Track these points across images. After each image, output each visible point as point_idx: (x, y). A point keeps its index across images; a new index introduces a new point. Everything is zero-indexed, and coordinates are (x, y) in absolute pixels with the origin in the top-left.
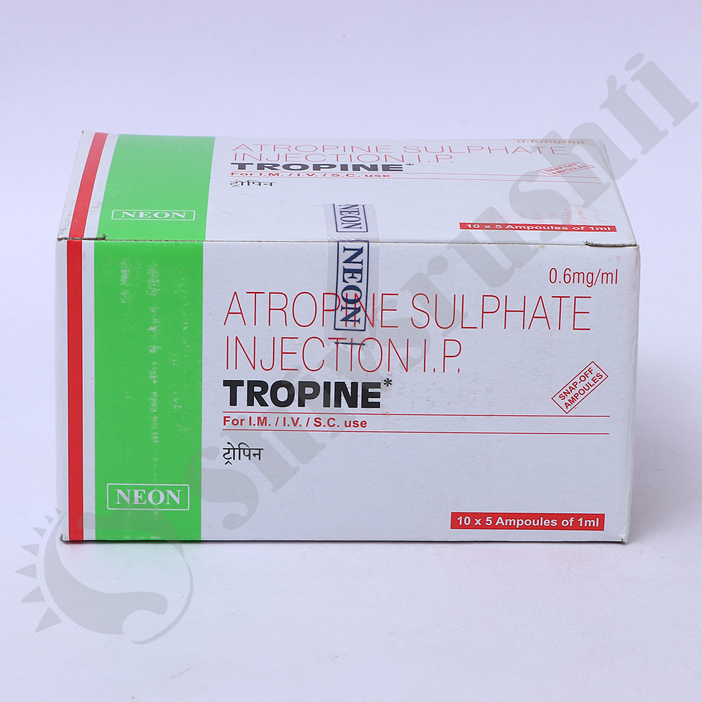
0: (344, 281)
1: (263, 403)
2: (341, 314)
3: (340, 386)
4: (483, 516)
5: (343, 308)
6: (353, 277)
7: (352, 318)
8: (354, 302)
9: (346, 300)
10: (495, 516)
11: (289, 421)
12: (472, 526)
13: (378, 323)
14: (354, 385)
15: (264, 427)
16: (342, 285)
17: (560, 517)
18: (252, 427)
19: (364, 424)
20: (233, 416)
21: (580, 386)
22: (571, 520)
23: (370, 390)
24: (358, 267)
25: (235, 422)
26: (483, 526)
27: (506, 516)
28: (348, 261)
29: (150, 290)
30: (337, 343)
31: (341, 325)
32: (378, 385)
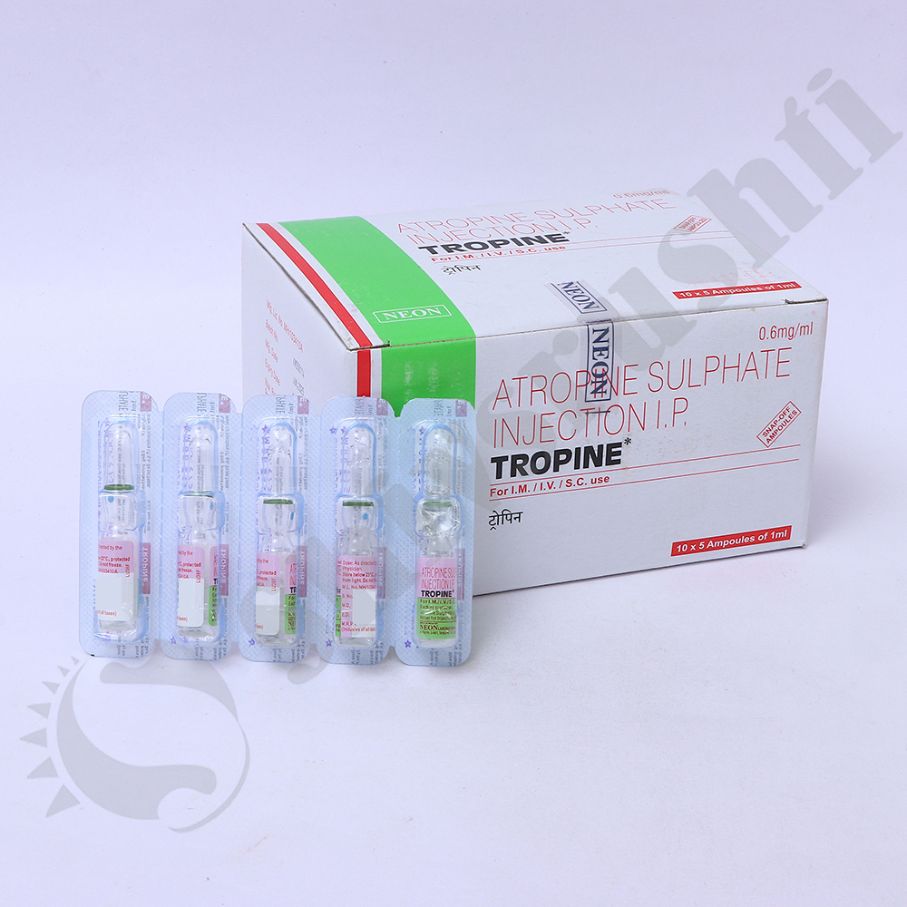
0: (594, 359)
1: (524, 473)
2: (591, 388)
3: (589, 450)
4: (697, 542)
5: (593, 382)
6: (601, 354)
7: (600, 390)
8: (602, 376)
9: (596, 376)
10: (706, 541)
11: (545, 486)
12: (689, 552)
13: (621, 392)
14: (600, 447)
15: (524, 494)
16: (592, 363)
17: (756, 534)
18: (514, 495)
19: (607, 479)
20: (498, 488)
21: (779, 424)
22: (766, 535)
23: (613, 450)
24: (605, 345)
25: (500, 493)
26: (698, 550)
27: (715, 539)
28: (597, 341)
29: (430, 387)
30: (587, 413)
31: (591, 397)
32: (619, 445)
